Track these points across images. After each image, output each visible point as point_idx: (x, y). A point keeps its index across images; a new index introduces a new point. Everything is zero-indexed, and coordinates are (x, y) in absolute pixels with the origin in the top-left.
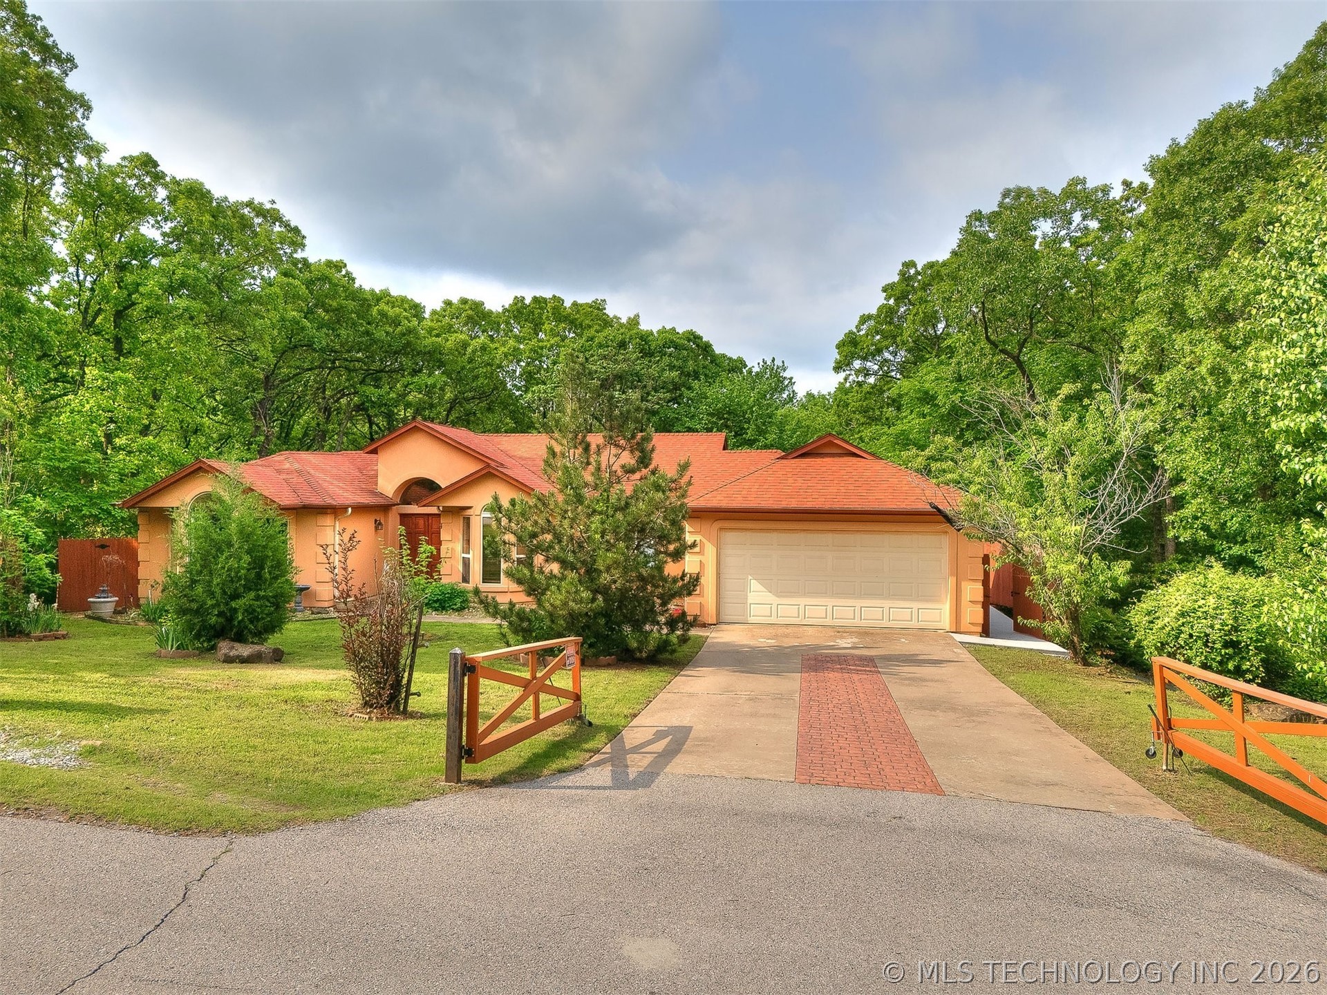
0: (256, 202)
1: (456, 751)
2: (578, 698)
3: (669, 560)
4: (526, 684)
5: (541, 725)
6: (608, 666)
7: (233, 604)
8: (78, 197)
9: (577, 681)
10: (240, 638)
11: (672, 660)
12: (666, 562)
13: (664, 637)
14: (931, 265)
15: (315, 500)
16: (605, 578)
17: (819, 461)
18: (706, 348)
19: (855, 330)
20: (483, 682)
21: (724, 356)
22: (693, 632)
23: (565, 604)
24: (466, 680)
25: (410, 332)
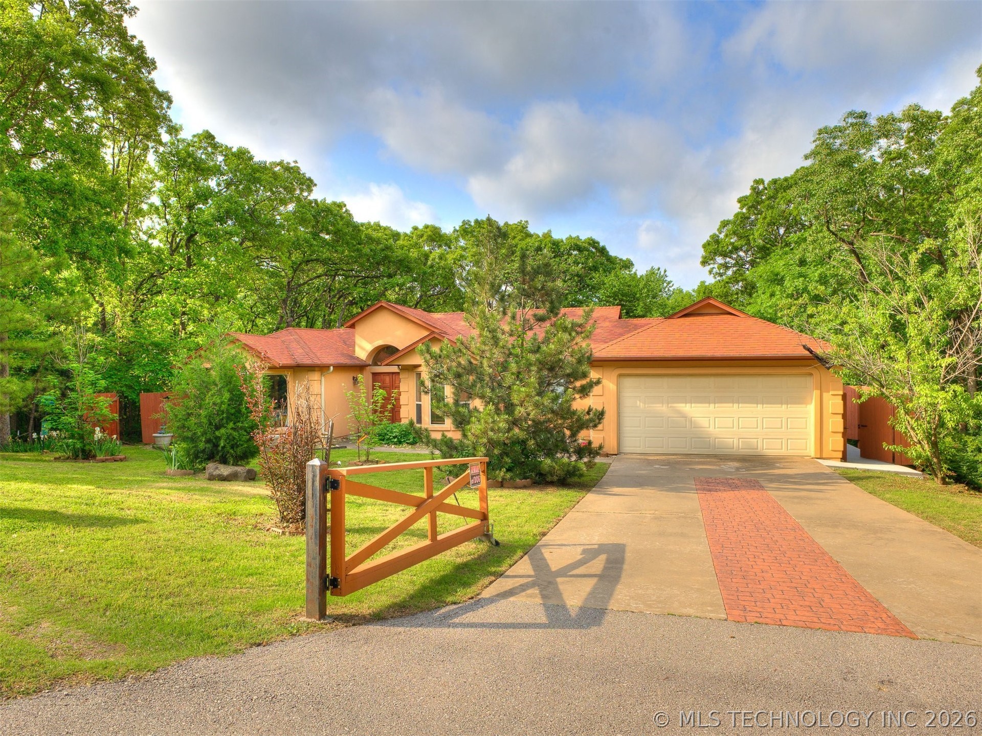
0: (285, 162)
1: (317, 582)
2: (484, 517)
3: (577, 396)
4: (419, 504)
5: (438, 547)
6: (525, 487)
7: (217, 433)
8: (164, 162)
9: (484, 499)
10: (224, 461)
11: (580, 483)
12: (574, 399)
13: (573, 463)
14: (775, 182)
15: (307, 361)
16: (520, 411)
17: (700, 319)
18: (603, 251)
19: (717, 233)
20: (348, 498)
21: (616, 258)
22: (598, 460)
23: (485, 432)
24: (329, 496)
25: (387, 248)
